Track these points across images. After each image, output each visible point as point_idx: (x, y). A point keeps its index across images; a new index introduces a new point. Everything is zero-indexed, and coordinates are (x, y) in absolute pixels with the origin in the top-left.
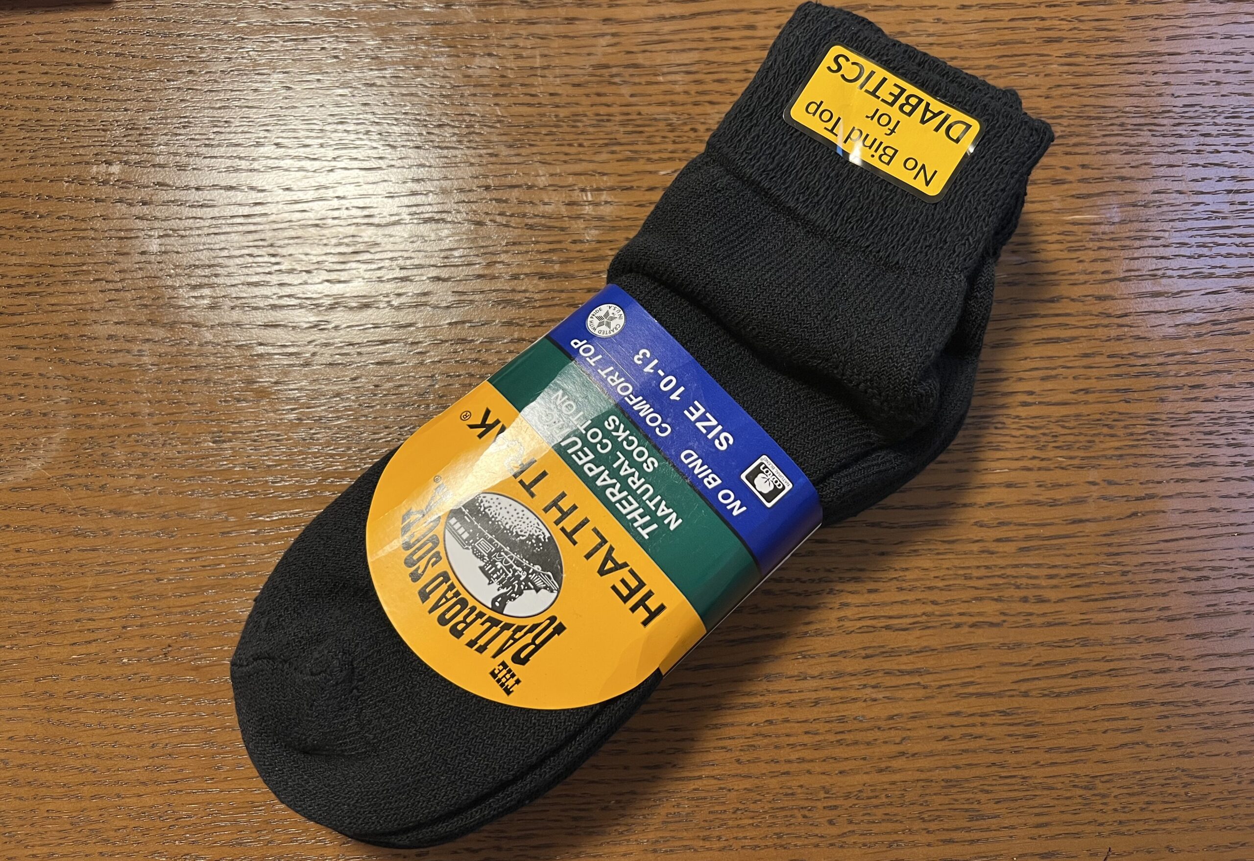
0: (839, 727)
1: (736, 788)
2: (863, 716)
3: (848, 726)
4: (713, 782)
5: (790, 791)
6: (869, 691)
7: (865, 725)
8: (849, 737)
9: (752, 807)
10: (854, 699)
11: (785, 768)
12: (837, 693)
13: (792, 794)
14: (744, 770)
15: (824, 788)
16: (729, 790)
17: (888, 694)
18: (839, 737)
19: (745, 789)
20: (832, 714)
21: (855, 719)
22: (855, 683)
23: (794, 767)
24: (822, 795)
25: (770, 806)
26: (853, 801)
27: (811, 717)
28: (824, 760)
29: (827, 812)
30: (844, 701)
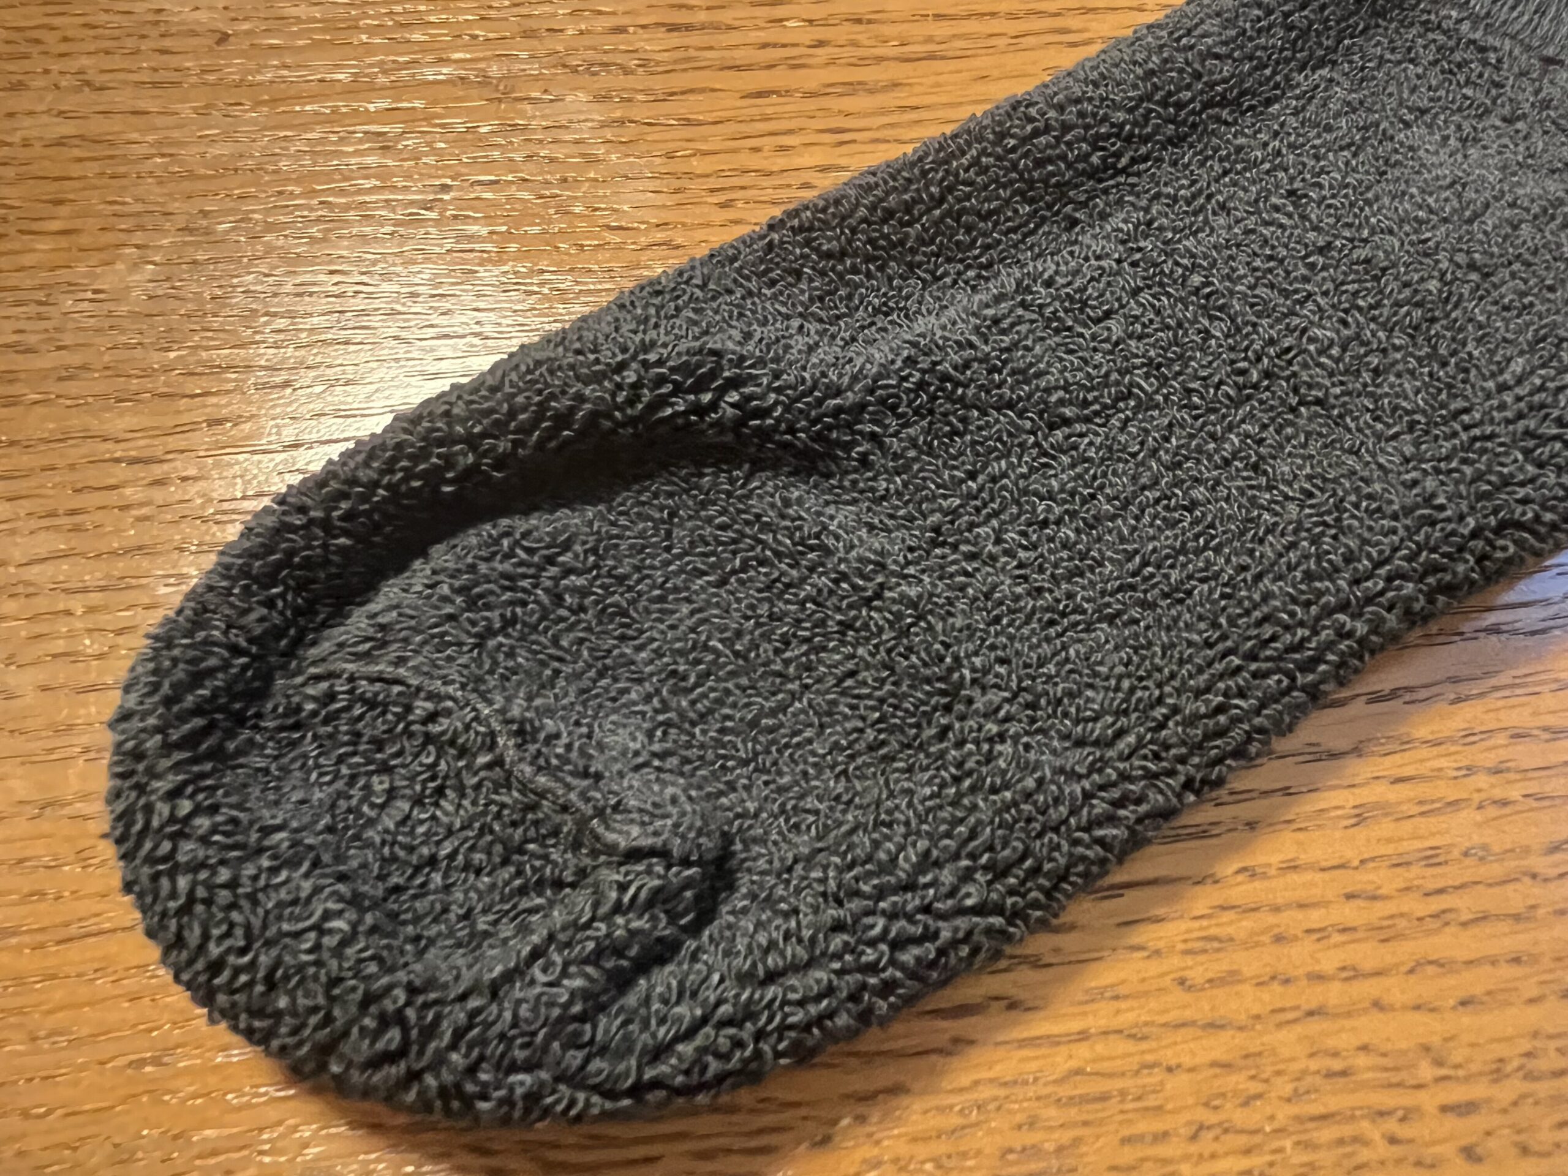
0: (1433, 879)
1: (1187, 1061)
2: (1485, 847)
3: (1451, 875)
4: (1122, 1046)
5: (1337, 1065)
6: (1482, 780)
7: (1496, 870)
8: (1465, 904)
9: (1240, 1117)
10: (1450, 804)
11: (1313, 995)
12: (1405, 791)
13: (1344, 1073)
14: (1201, 1008)
15: (1427, 1049)
16: (1170, 1070)
17: (1533, 788)
18: (1436, 904)
19: (1214, 1064)
20: (1405, 846)
21: (1466, 854)
22: (1443, 763)
23: (1334, 994)
24: (1426, 1071)
25: (1294, 1110)
26: (1514, 1087)
27: (1352, 855)
28: (1411, 971)
29: (1451, 1123)
30: (1429, 809)
